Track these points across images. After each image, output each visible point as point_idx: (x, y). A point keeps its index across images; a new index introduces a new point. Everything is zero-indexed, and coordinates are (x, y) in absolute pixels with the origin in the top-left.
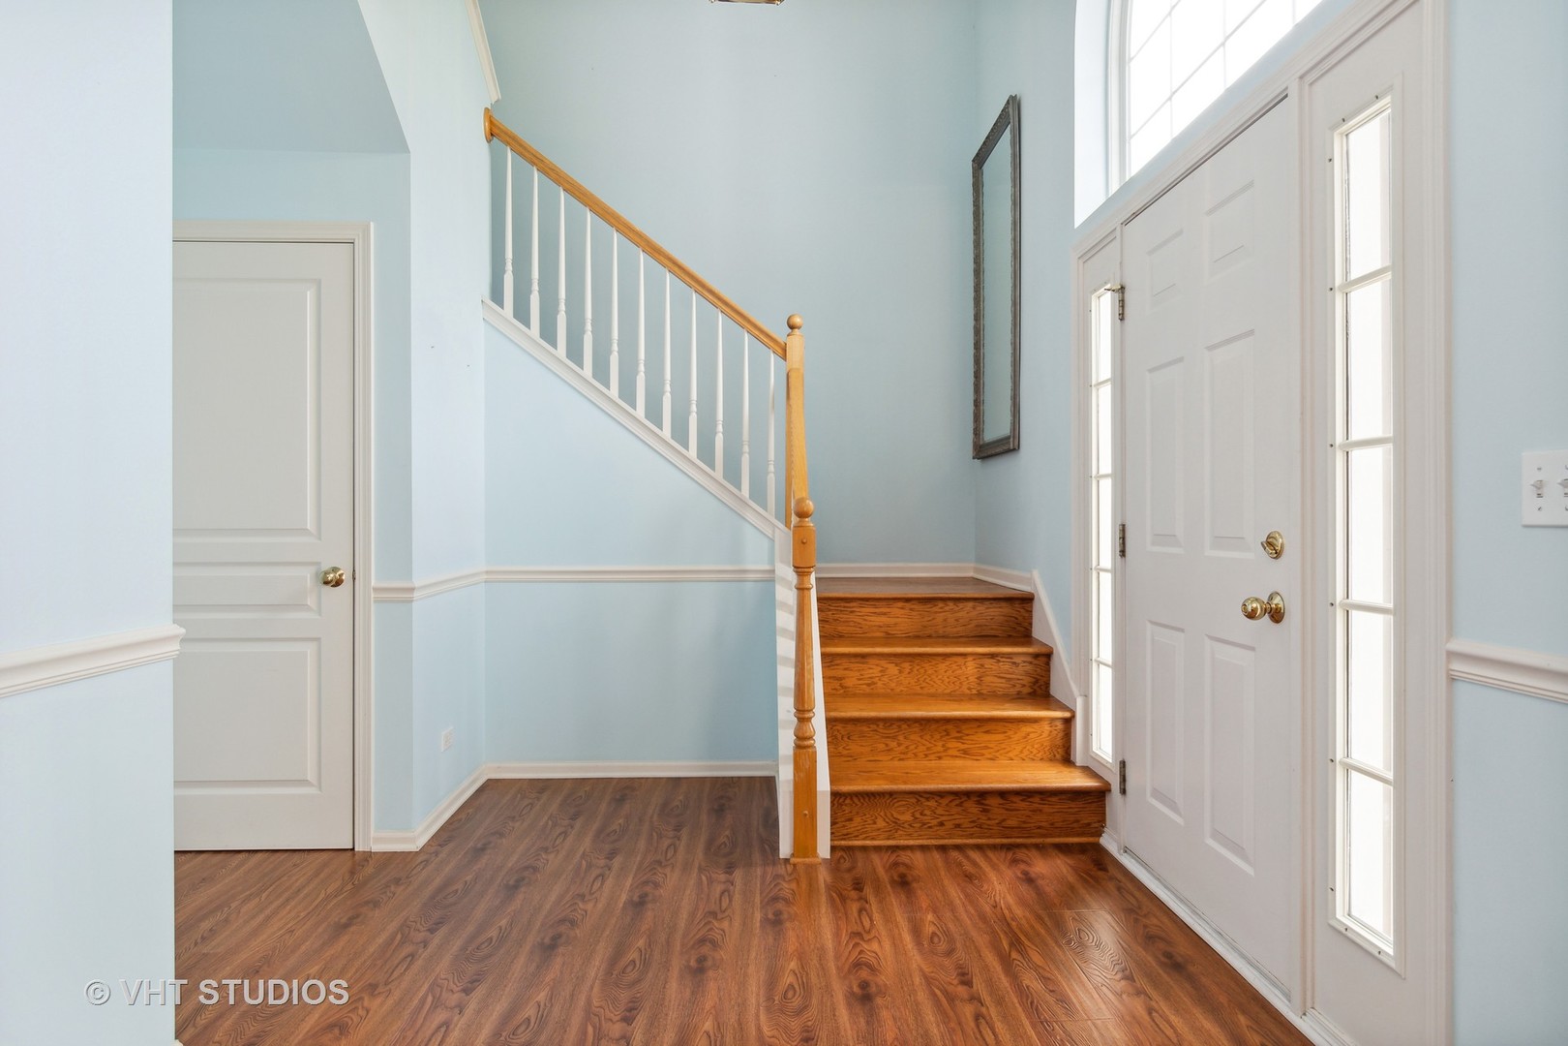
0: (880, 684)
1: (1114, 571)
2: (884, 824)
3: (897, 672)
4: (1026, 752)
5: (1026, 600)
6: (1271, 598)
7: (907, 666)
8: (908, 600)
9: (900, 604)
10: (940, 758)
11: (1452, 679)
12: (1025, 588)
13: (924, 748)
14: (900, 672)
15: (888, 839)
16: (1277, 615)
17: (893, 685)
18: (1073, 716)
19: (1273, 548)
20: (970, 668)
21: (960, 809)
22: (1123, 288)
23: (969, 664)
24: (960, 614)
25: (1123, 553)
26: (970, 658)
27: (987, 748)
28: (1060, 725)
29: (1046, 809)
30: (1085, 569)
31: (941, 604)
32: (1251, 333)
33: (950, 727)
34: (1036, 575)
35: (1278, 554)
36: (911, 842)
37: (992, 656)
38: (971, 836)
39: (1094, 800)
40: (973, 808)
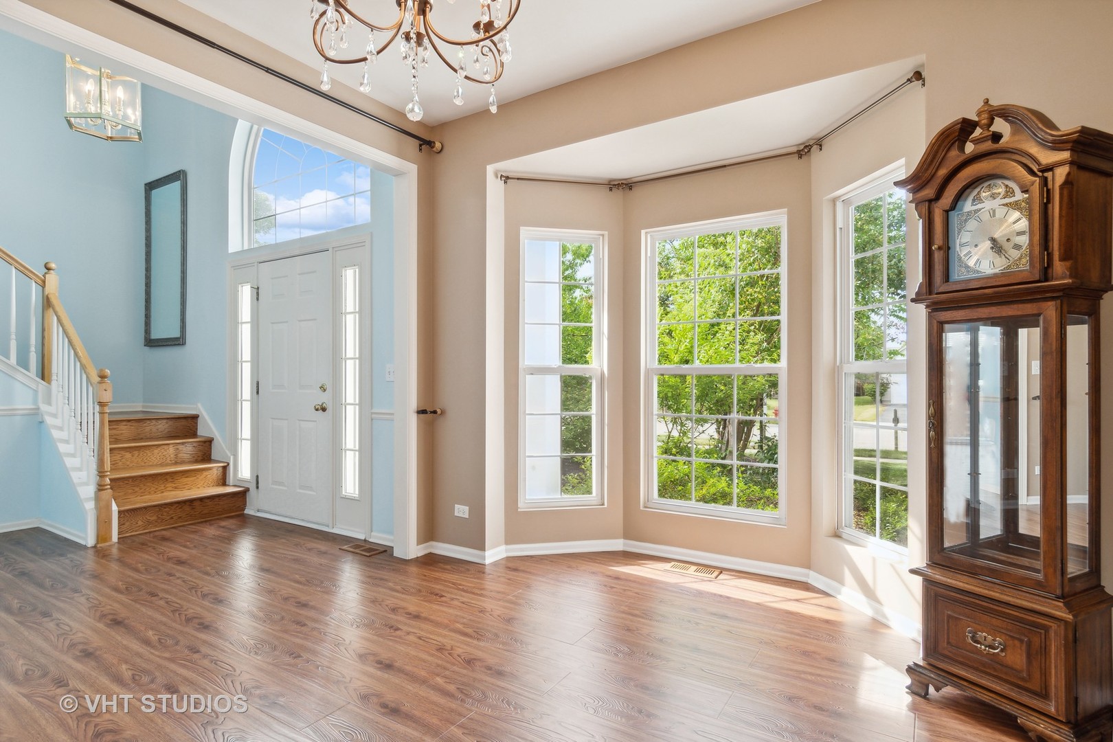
0: (120, 463)
1: (252, 400)
2: (142, 523)
3: (130, 456)
4: (206, 484)
5: (195, 418)
6: (322, 404)
7: (136, 453)
8: (129, 421)
9: (124, 423)
10: (162, 492)
11: (372, 419)
12: (193, 412)
13: (154, 489)
14: (133, 456)
15: (144, 530)
16: (324, 410)
17: (128, 463)
18: (228, 464)
19: (323, 389)
20: (171, 450)
21: (180, 510)
22: (258, 288)
23: (171, 449)
24: (159, 427)
25: (258, 393)
26: (171, 446)
27: (187, 484)
28: (221, 469)
29: (221, 503)
30: (235, 400)
31: (148, 422)
32: (315, 319)
33: (168, 477)
34: (199, 405)
35: (325, 390)
36: (157, 529)
37: (183, 443)
38: (186, 521)
39: (242, 496)
40: (187, 508)
